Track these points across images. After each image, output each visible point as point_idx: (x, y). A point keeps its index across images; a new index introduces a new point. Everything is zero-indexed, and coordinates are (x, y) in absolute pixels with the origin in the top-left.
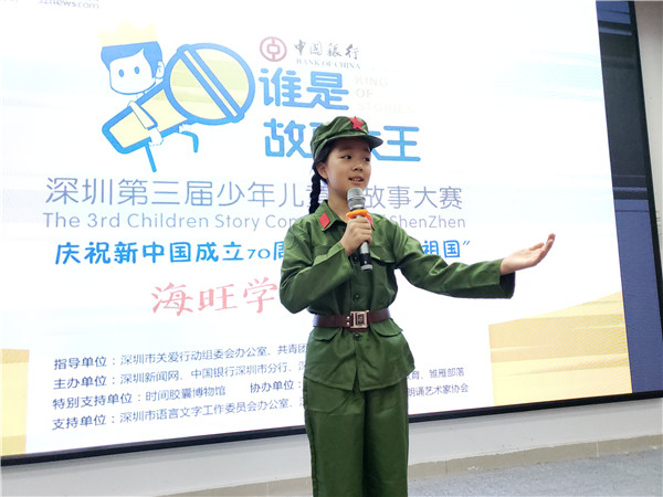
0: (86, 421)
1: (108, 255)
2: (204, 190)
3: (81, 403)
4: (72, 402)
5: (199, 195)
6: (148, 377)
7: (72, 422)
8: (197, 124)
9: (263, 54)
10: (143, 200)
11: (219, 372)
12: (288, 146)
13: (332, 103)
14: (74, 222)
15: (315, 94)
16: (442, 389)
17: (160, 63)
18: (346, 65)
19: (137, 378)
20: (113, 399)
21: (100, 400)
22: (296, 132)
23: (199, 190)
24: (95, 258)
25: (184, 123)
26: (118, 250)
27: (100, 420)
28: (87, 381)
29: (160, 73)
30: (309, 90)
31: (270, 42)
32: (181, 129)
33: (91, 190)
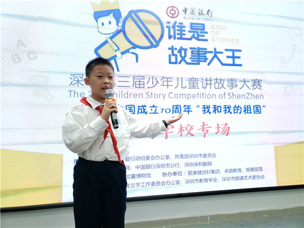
2: (141, 80)
5: (138, 83)
8: (137, 49)
9: (169, 16)
11: (148, 167)
12: (179, 59)
13: (200, 38)
14: (82, 95)
15: (192, 34)
16: (252, 177)
17: (120, 19)
18: (206, 19)
22: (183, 52)
23: (138, 80)
25: (132, 48)
29: (120, 24)
30: (189, 32)
31: (171, 8)
32: (130, 51)
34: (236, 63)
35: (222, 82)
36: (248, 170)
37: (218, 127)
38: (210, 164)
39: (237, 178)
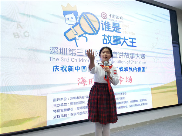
0: (62, 116)
1: (66, 69)
3: (61, 111)
6: (77, 103)
8: (87, 34)
9: (102, 17)
10: (75, 54)
13: (117, 31)
14: (57, 60)
15: (114, 28)
16: (142, 104)
17: (78, 17)
18: (120, 21)
19: (74, 103)
20: (69, 109)
21: (65, 110)
25: (84, 34)
26: (69, 68)
27: (65, 115)
29: (78, 20)
30: (112, 27)
31: (103, 14)
33: (61, 51)
34: (134, 45)
35: (128, 55)
36: (140, 100)
37: (127, 79)
38: (124, 98)
39: (136, 105)
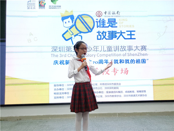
0: (60, 97)
1: (64, 63)
3: (59, 94)
4: (58, 93)
7: (58, 97)
8: (82, 33)
10: (71, 51)
12: (102, 37)
13: (113, 26)
14: (57, 56)
15: (109, 24)
16: (140, 96)
17: (74, 20)
18: (116, 16)
19: (70, 89)
20: (65, 93)
21: (63, 93)
24: (61, 64)
25: (79, 33)
26: (66, 62)
27: (63, 97)
28: (60, 89)
29: (74, 22)
35: (125, 47)
36: (138, 91)
37: (122, 70)
38: (118, 88)
